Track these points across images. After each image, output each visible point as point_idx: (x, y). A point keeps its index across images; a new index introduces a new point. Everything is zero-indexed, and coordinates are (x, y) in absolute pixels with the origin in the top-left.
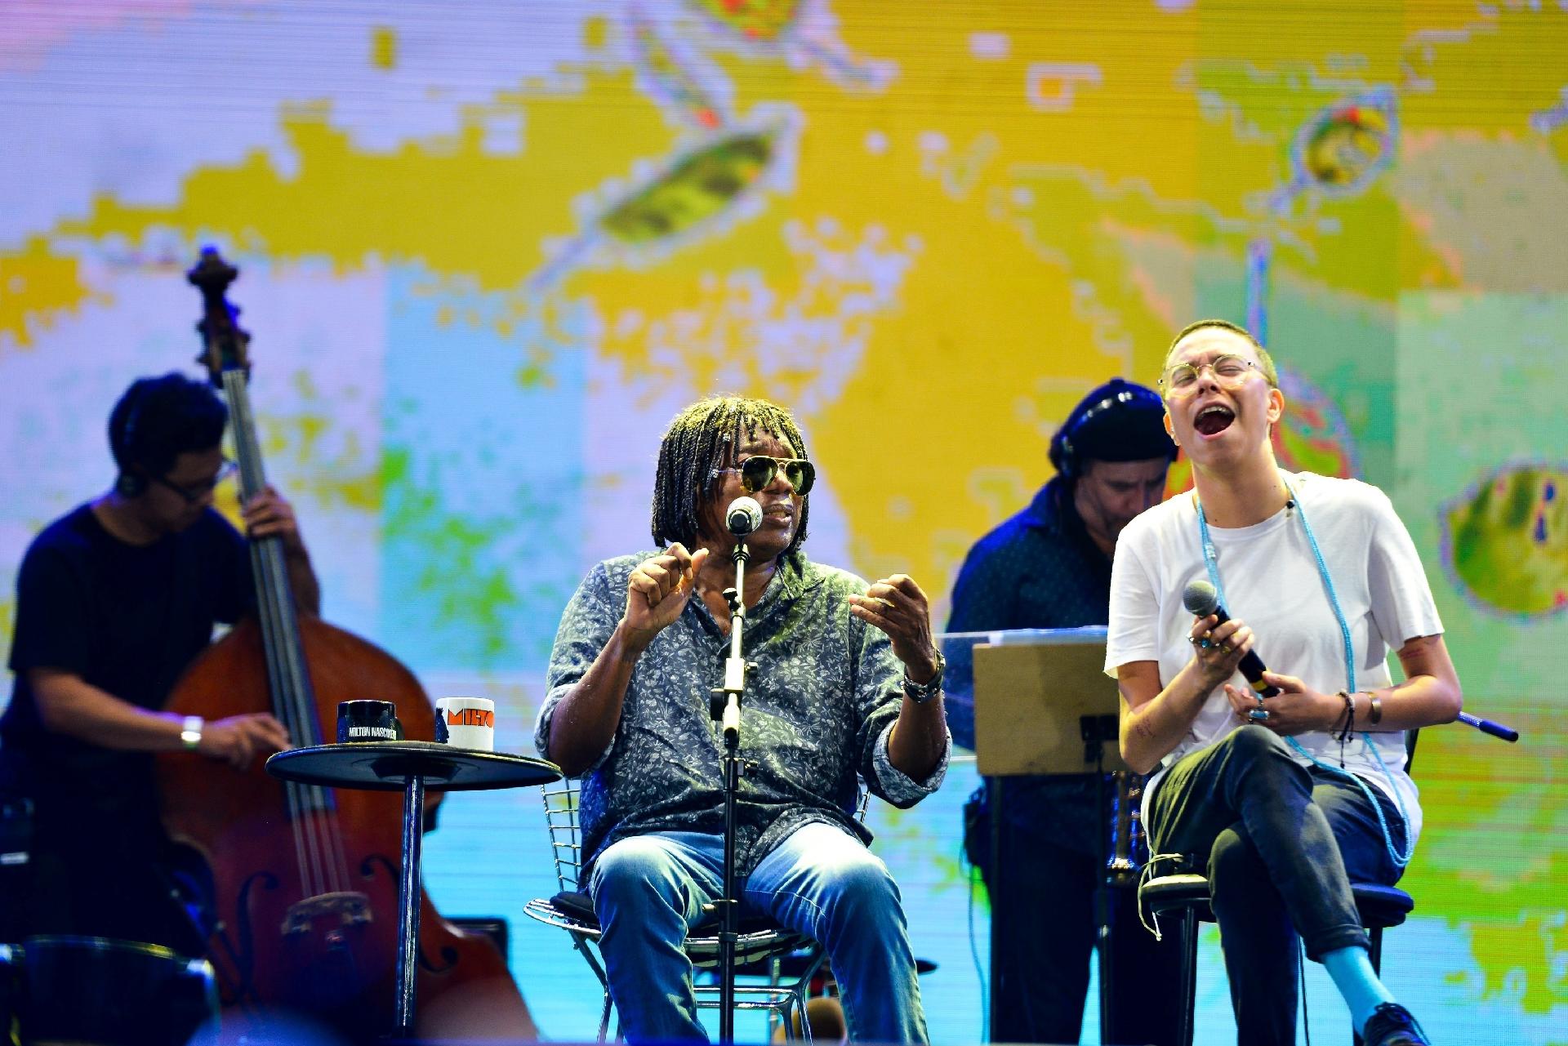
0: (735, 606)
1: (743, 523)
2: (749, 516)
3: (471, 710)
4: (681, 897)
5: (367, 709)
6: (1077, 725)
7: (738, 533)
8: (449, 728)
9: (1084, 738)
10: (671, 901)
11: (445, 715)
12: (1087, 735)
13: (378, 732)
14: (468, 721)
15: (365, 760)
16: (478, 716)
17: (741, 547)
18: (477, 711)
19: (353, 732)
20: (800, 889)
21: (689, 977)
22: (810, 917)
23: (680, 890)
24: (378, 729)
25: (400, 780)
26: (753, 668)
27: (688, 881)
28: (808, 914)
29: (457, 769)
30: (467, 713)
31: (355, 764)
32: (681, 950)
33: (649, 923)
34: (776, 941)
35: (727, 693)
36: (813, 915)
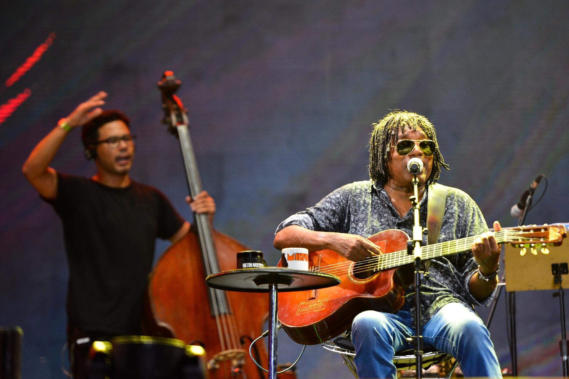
0: (415, 204)
1: (416, 168)
2: (419, 165)
3: (298, 254)
4: (392, 338)
5: (250, 255)
6: (550, 268)
7: (414, 173)
8: (288, 262)
9: (553, 274)
10: (387, 339)
11: (286, 256)
12: (555, 272)
13: (255, 265)
14: (297, 259)
15: (251, 277)
16: (301, 256)
17: (415, 179)
18: (301, 254)
19: (244, 265)
20: (444, 335)
21: (395, 376)
22: (450, 346)
23: (391, 334)
24: (255, 263)
25: (266, 286)
26: (426, 231)
27: (395, 330)
28: (449, 345)
29: (292, 280)
30: (297, 255)
31: (246, 280)
32: (392, 362)
33: (376, 350)
34: (436, 357)
35: (415, 241)
36: (451, 346)
